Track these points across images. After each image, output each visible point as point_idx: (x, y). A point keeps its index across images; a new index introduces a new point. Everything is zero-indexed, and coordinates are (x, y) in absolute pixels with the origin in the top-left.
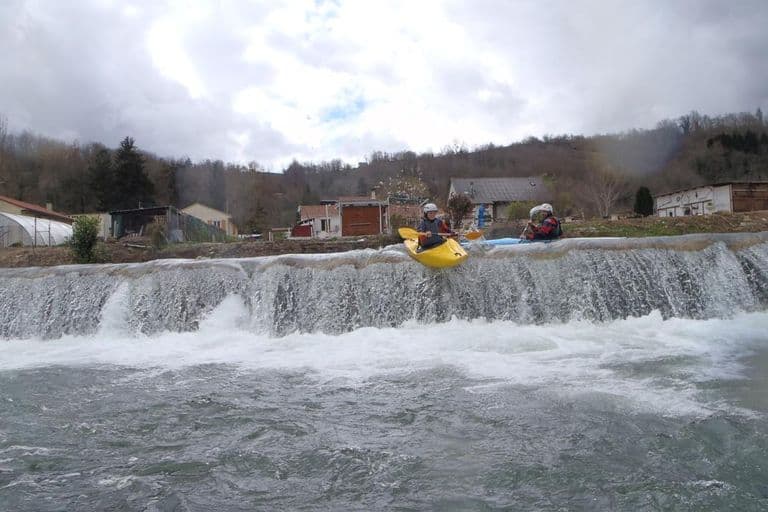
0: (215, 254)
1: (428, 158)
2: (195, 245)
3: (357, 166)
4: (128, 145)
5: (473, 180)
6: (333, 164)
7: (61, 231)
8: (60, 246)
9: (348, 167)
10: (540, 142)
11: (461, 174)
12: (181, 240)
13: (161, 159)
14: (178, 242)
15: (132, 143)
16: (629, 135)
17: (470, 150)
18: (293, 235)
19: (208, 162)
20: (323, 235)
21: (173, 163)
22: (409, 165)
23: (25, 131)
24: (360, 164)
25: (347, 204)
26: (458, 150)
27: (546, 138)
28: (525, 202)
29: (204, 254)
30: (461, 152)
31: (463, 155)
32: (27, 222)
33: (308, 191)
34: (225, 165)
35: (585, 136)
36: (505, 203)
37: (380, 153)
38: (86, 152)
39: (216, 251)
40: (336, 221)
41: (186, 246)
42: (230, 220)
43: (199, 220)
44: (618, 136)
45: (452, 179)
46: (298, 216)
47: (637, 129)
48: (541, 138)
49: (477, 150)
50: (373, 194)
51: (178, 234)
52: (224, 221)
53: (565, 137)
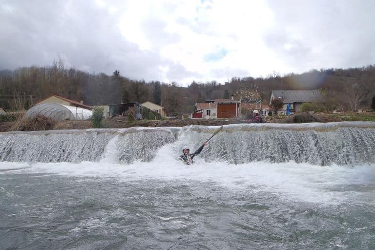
0: (157, 125)
1: (260, 80)
2: (147, 121)
3: (224, 84)
4: (117, 74)
5: (283, 91)
6: (213, 84)
7: (87, 113)
8: (86, 120)
9: (220, 84)
10: (319, 72)
11: (277, 88)
12: (141, 118)
13: (132, 81)
14: (139, 119)
15: (119, 73)
16: (368, 68)
17: (282, 76)
18: (193, 117)
19: (153, 82)
20: (208, 117)
21: (137, 82)
22: (250, 83)
23: (72, 67)
24: (226, 83)
25: (220, 102)
26: (276, 76)
27: (322, 70)
28: (311, 103)
29: (151, 126)
30: (277, 77)
31: (278, 78)
32: (73, 109)
33: (200, 96)
34: (161, 83)
35: (343, 69)
36: (300, 103)
37: (236, 78)
38: (98, 77)
39: (157, 124)
40: (214, 111)
41: (143, 121)
42: (163, 109)
43: (149, 109)
44: (361, 69)
45: (272, 91)
46: (196, 108)
47: (372, 65)
48: (319, 70)
49: (285, 76)
50: (232, 98)
51: (140, 116)
52: (160, 110)
53: (332, 69)
